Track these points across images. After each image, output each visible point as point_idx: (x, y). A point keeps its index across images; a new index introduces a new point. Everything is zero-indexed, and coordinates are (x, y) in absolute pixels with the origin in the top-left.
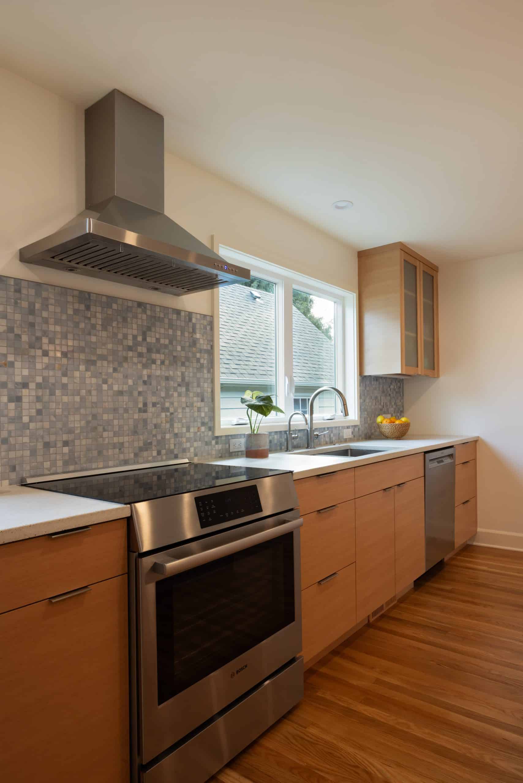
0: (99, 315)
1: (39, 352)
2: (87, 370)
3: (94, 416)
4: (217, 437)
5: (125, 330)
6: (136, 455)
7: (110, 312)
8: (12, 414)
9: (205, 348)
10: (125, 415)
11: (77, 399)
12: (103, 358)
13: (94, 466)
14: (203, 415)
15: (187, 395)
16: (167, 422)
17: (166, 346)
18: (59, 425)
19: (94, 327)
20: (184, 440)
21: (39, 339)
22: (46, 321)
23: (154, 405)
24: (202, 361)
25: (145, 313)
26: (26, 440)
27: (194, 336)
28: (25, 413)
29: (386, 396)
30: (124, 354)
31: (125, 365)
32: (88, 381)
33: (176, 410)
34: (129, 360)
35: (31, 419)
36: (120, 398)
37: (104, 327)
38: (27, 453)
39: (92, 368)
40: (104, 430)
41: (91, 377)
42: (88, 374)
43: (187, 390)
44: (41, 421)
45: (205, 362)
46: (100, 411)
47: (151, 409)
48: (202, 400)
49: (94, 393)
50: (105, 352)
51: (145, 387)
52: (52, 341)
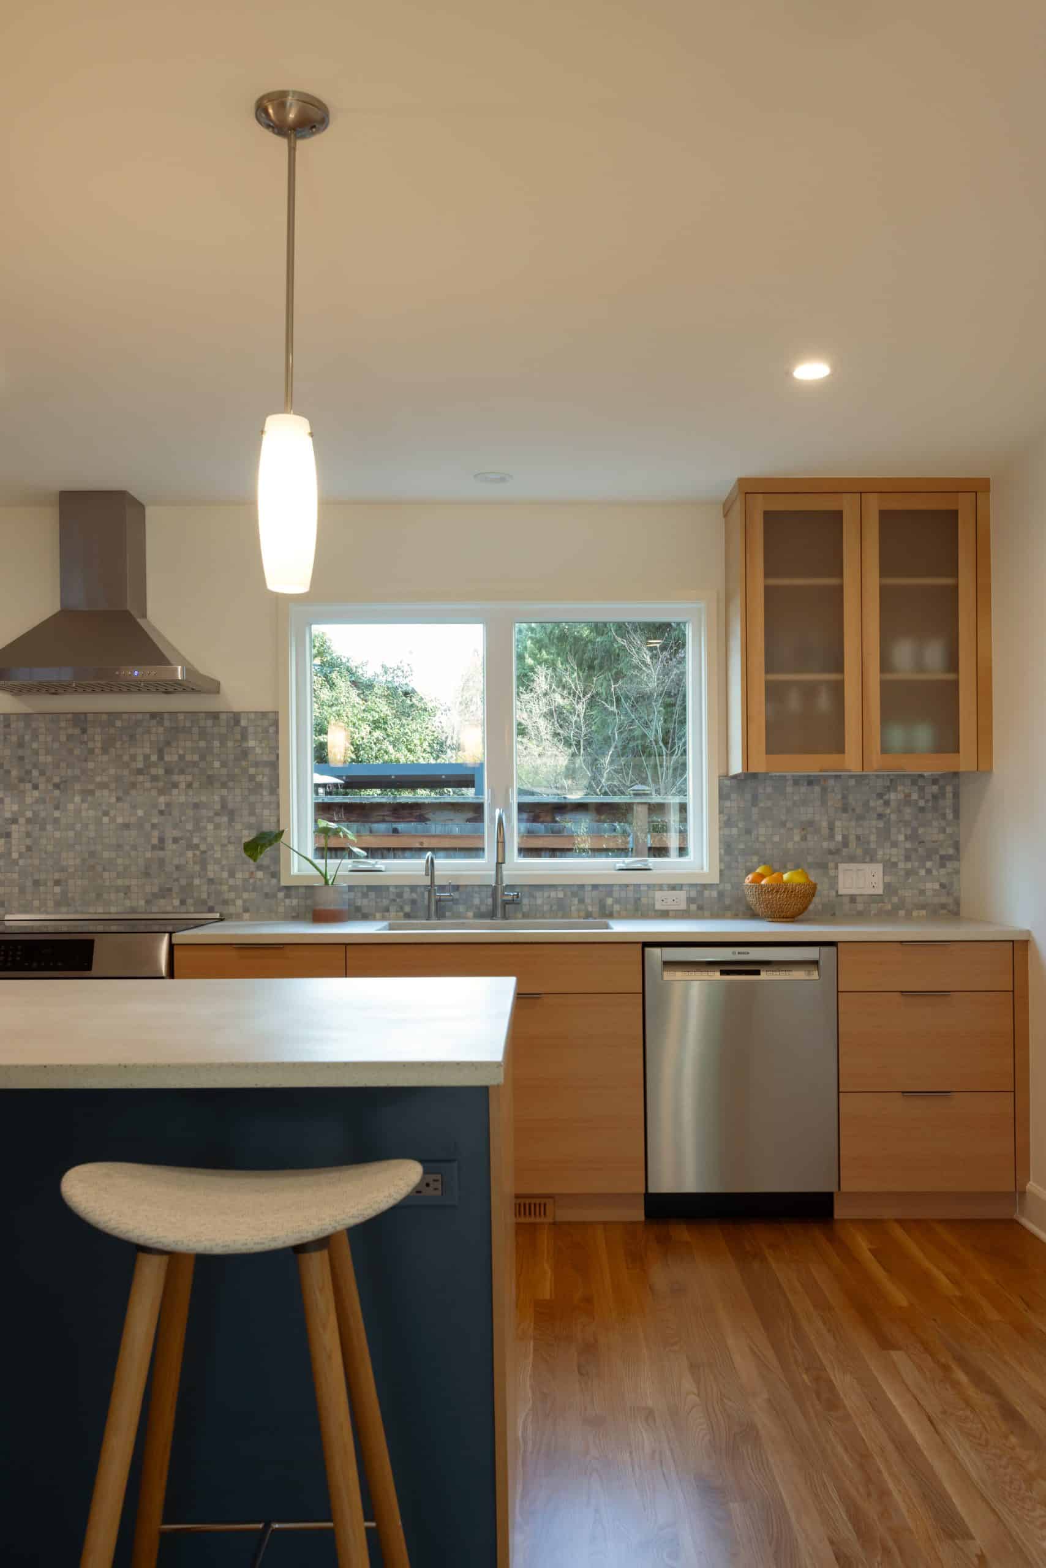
0: (98, 738)
1: (29, 786)
3: (92, 854)
4: (288, 888)
5: (132, 751)
6: (148, 902)
7: (112, 731)
9: (265, 758)
10: (133, 853)
11: (71, 834)
12: (103, 786)
13: (91, 910)
16: (195, 863)
17: (194, 764)
18: (51, 862)
19: (92, 751)
20: (225, 888)
21: (29, 772)
22: (36, 753)
23: (175, 840)
24: (259, 778)
25: (162, 725)
26: (15, 876)
27: (245, 745)
28: (14, 848)
30: (132, 779)
31: (133, 792)
32: (84, 814)
33: (211, 847)
34: (138, 786)
35: (21, 855)
36: (126, 833)
38: (16, 890)
39: (90, 798)
40: (104, 870)
41: (88, 809)
42: (85, 806)
43: (231, 820)
44: (31, 857)
45: (265, 779)
46: (99, 848)
47: (170, 846)
49: (92, 827)
50: (105, 779)
51: (163, 817)
52: (42, 773)
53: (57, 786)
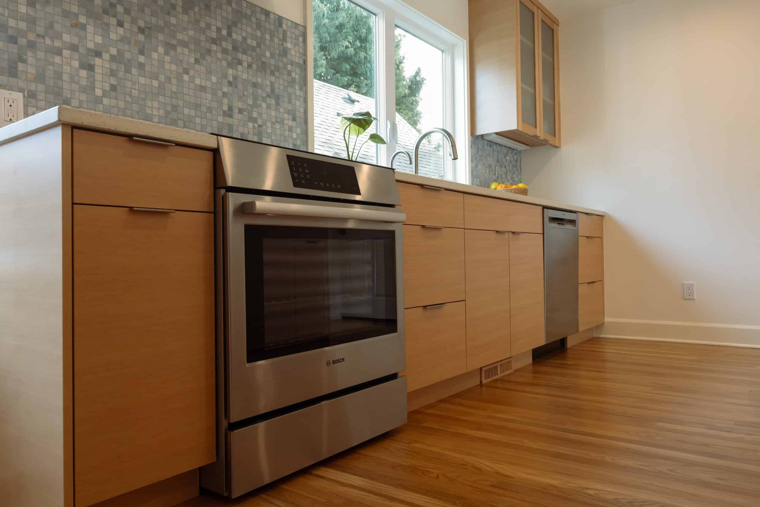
1: (113, 21)
2: (166, 53)
3: (175, 108)
5: (208, 19)
8: (84, 82)
9: (297, 60)
10: (208, 115)
11: (155, 83)
12: (184, 44)
14: (295, 136)
15: (277, 110)
17: (253, 49)
18: (135, 107)
19: (173, 7)
21: (113, 6)
23: (241, 111)
24: (293, 75)
25: (231, 5)
27: (285, 45)
28: (98, 84)
29: (501, 166)
30: (208, 46)
31: (208, 58)
32: (167, 66)
33: (265, 123)
34: (212, 54)
35: (105, 94)
36: (203, 95)
37: (185, 11)
39: (172, 53)
41: (170, 63)
42: (167, 59)
43: (277, 104)
44: (116, 98)
45: (297, 77)
46: (181, 103)
47: (237, 116)
48: (294, 119)
49: (174, 81)
50: (186, 39)
51: (231, 88)
52: (127, 11)
53: (141, 30)
